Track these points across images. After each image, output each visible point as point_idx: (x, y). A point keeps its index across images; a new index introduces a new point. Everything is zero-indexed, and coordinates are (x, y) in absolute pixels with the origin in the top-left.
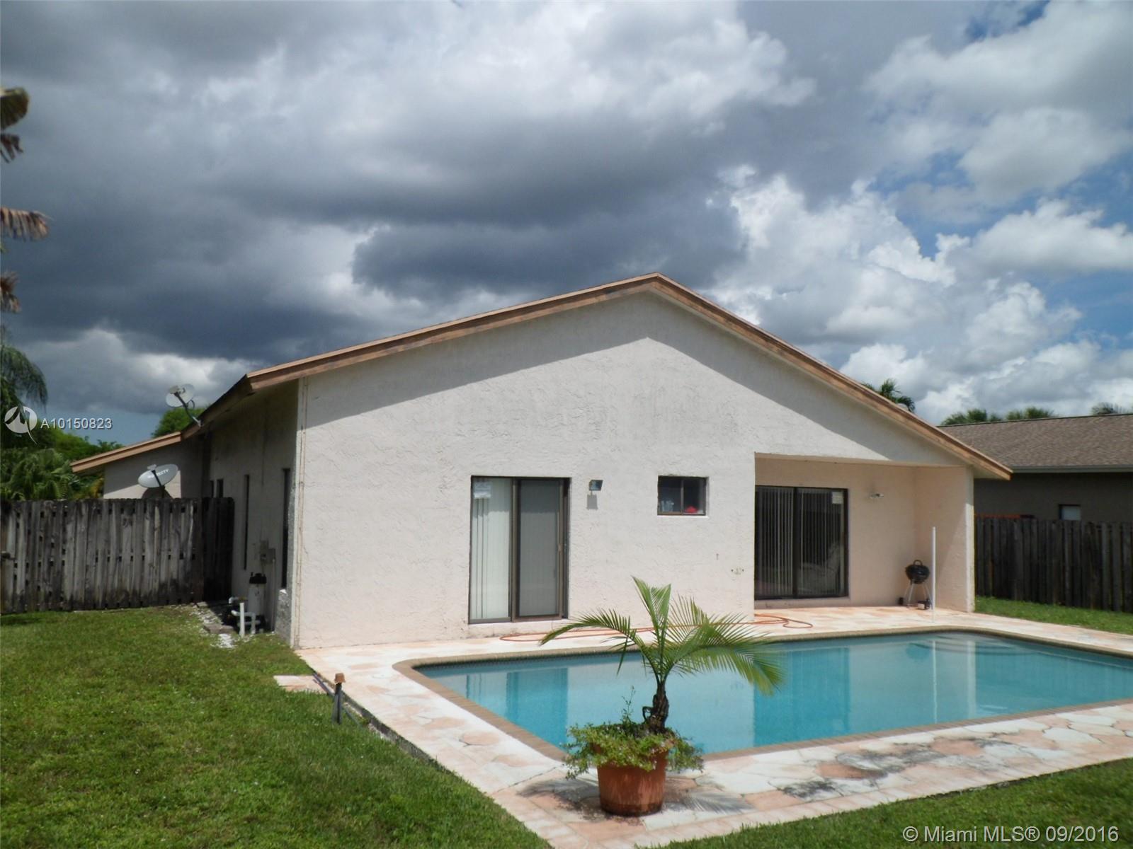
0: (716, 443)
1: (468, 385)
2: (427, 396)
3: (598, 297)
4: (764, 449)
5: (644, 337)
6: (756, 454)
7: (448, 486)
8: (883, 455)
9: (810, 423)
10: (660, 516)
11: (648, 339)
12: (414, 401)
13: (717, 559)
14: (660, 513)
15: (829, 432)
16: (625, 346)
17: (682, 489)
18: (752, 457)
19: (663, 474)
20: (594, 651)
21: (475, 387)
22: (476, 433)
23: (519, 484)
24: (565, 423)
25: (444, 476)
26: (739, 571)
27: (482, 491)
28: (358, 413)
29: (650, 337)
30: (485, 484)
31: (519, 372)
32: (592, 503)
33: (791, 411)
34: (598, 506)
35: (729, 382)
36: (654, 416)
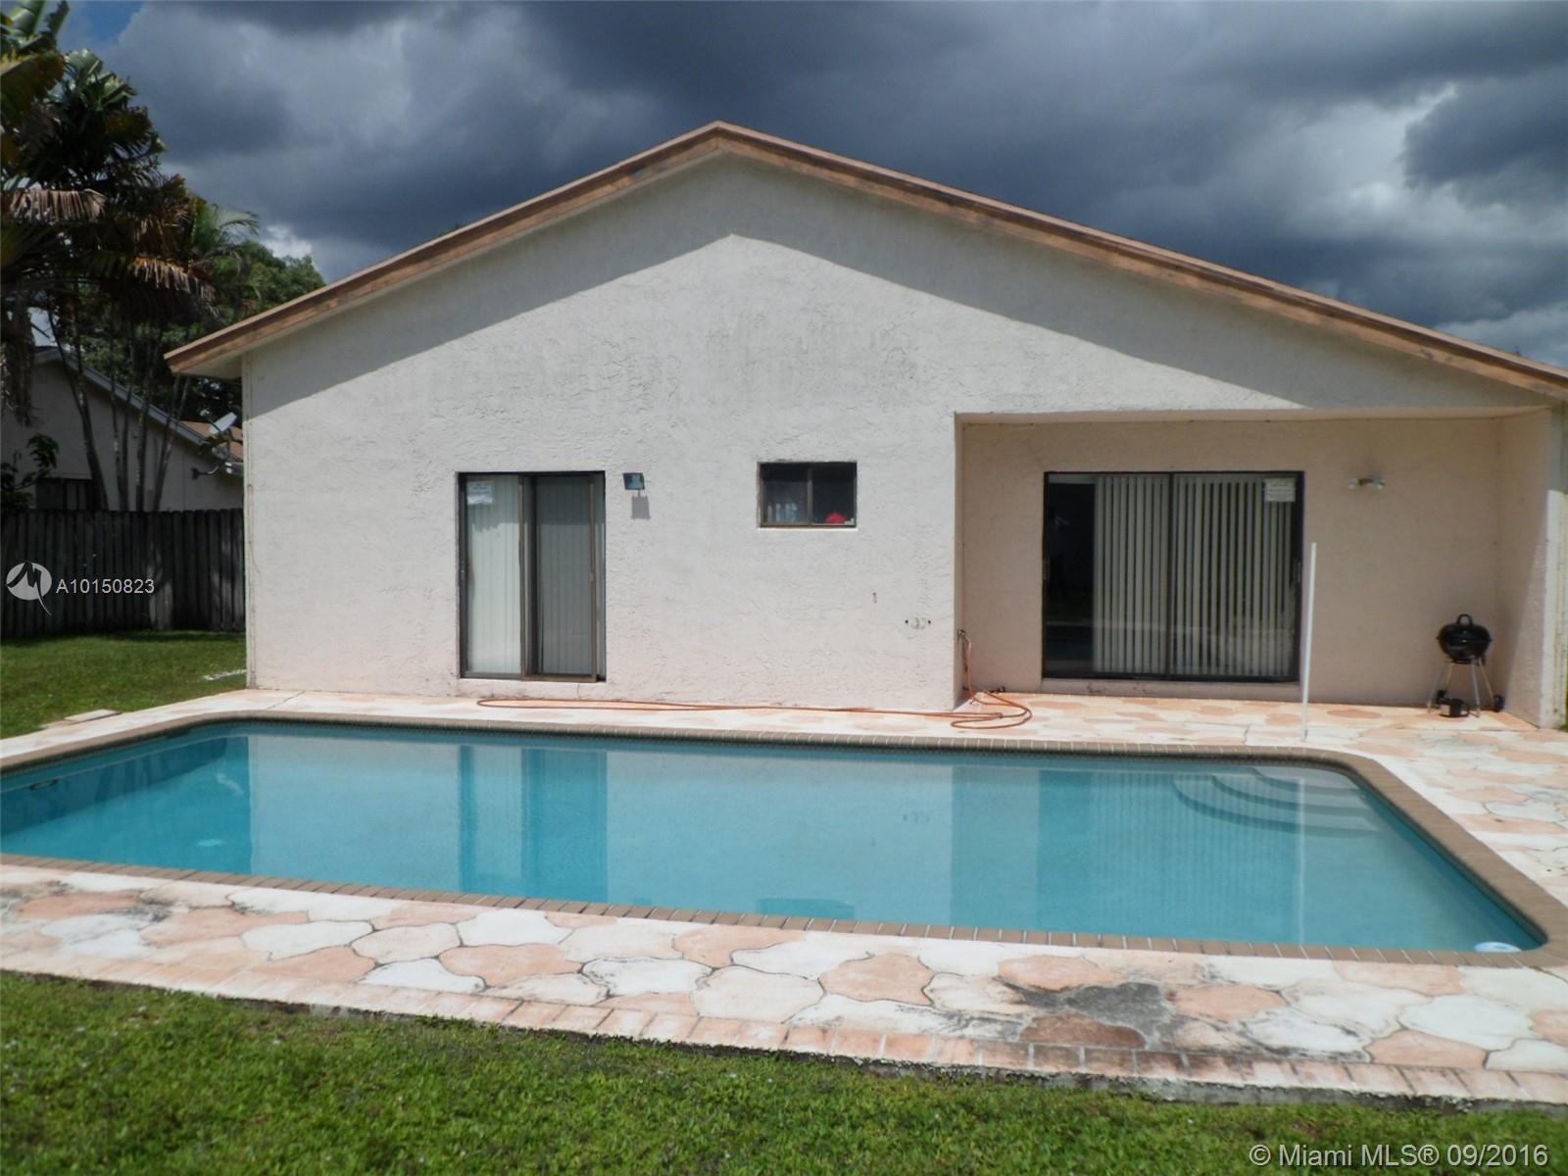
0: (870, 401)
1: (447, 344)
2: (392, 365)
3: (615, 184)
4: (978, 405)
5: (722, 234)
6: (958, 417)
7: (425, 488)
8: (1285, 397)
9: (1088, 348)
10: (763, 529)
11: (732, 236)
12: (375, 373)
13: (875, 602)
14: (765, 522)
15: (1138, 361)
16: (691, 255)
17: (810, 484)
18: (950, 424)
19: (765, 460)
20: (616, 731)
21: (455, 348)
22: (459, 411)
23: (534, 483)
24: (593, 388)
25: (419, 475)
26: (922, 624)
27: (478, 493)
28: (309, 394)
29: (735, 233)
30: (483, 484)
31: (519, 317)
32: (641, 509)
33: (1040, 330)
34: (651, 514)
35: (896, 291)
36: (747, 364)
